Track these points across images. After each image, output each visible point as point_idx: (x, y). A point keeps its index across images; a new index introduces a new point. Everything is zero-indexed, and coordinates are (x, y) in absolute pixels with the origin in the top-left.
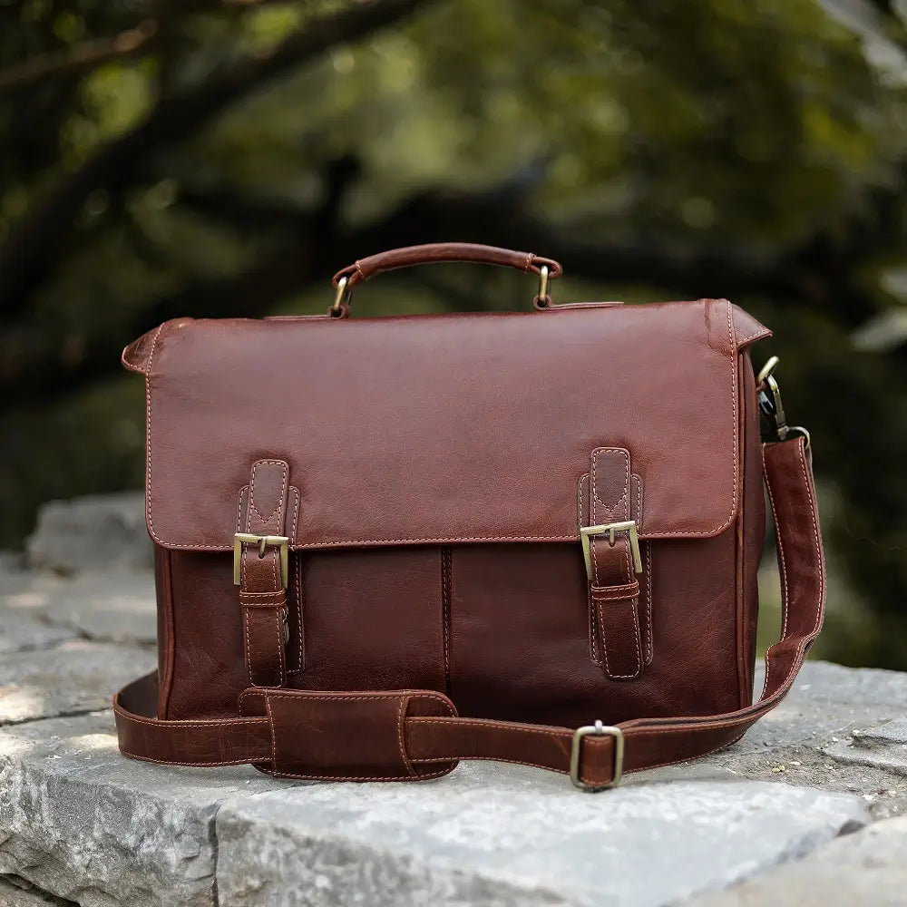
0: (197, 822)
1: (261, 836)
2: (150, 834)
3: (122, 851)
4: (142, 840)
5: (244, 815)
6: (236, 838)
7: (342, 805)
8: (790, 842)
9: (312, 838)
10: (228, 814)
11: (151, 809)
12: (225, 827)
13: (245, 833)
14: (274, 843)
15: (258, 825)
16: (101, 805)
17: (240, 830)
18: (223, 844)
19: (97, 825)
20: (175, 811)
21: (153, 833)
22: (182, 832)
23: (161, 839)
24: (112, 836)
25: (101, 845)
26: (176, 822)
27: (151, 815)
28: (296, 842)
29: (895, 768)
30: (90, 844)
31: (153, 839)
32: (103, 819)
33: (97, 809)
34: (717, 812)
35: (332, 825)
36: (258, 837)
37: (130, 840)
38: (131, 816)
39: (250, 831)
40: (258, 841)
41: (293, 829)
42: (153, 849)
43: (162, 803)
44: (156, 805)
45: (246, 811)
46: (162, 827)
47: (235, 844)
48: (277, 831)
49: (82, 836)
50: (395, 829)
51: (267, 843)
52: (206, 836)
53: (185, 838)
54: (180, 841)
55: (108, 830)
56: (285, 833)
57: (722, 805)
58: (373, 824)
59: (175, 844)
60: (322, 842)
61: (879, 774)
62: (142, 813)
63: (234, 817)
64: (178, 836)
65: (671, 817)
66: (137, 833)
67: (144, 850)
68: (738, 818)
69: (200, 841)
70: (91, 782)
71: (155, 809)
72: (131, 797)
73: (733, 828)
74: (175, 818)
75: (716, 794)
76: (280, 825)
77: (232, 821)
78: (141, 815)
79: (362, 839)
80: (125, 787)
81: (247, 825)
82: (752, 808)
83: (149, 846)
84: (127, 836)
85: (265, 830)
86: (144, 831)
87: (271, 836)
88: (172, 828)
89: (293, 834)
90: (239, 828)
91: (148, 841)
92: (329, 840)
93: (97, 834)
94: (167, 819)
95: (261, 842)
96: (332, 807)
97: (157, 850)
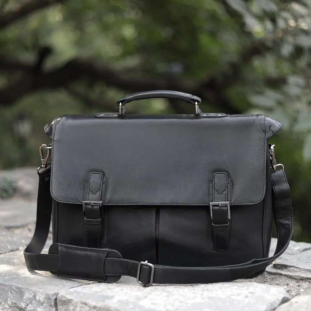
0: (49, 299)
1: (76, 305)
2: (31, 303)
3: (19, 309)
4: (28, 305)
5: (69, 297)
6: (65, 305)
7: (104, 293)
8: (267, 306)
9: (96, 306)
10: (62, 296)
11: (30, 294)
12: (61, 301)
13: (69, 303)
14: (81, 307)
15: (75, 301)
16: (11, 292)
17: (67, 302)
18: (59, 307)
19: (9, 299)
20: (41, 295)
21: (32, 303)
22: (44, 302)
23: (35, 305)
24: (15, 303)
25: (11, 306)
26: (41, 299)
27: (31, 296)
28: (90, 307)
29: (290, 276)
30: (6, 306)
31: (32, 305)
32: (12, 297)
33: (9, 294)
34: (239, 295)
35: (103, 301)
36: (74, 305)
37: (23, 305)
38: (23, 296)
39: (71, 303)
40: (75, 306)
41: (89, 302)
42: (32, 308)
43: (36, 292)
44: (33, 292)
45: (69, 296)
46: (36, 300)
47: (65, 307)
48: (82, 303)
49: (3, 303)
50: (127, 303)
51: (78, 307)
52: (53, 304)
53: (45, 304)
54: (43, 306)
55: (13, 301)
56: (85, 304)
57: (239, 292)
58: (119, 301)
59: (41, 307)
60: (100, 308)
61: (284, 278)
62: (27, 295)
63: (65, 297)
64: (42, 304)
65: (223, 297)
66: (25, 303)
67: (28, 308)
68: (247, 297)
69: (51, 306)
70: (7, 284)
71: (33, 294)
72: (23, 290)
73: (246, 300)
74: (41, 297)
75: (235, 287)
76: (83, 301)
77: (64, 299)
78: (27, 296)
79: (116, 306)
80: (20, 286)
81: (70, 301)
82: (250, 293)
83: (30, 307)
84: (22, 303)
85: (77, 303)
86: (28, 302)
87: (80, 305)
88: (39, 301)
89: (88, 304)
90: (67, 301)
91: (30, 306)
92: (103, 307)
93: (9, 303)
94: (37, 298)
95: (76, 306)
96: (101, 294)
97: (34, 309)
